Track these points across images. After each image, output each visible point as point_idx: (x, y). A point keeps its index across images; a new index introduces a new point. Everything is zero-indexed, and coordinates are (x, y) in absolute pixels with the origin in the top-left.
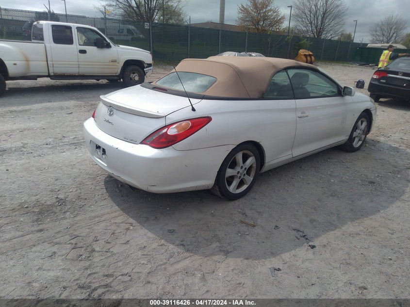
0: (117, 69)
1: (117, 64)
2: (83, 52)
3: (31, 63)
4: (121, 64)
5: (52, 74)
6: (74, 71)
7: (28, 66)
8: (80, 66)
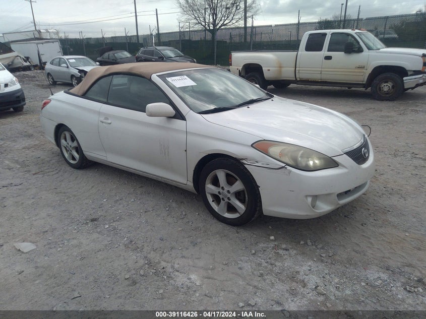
0: (364, 77)
1: (365, 71)
2: (328, 58)
3: (283, 69)
4: (369, 71)
5: (298, 79)
6: (317, 77)
7: (280, 72)
8: (323, 73)
